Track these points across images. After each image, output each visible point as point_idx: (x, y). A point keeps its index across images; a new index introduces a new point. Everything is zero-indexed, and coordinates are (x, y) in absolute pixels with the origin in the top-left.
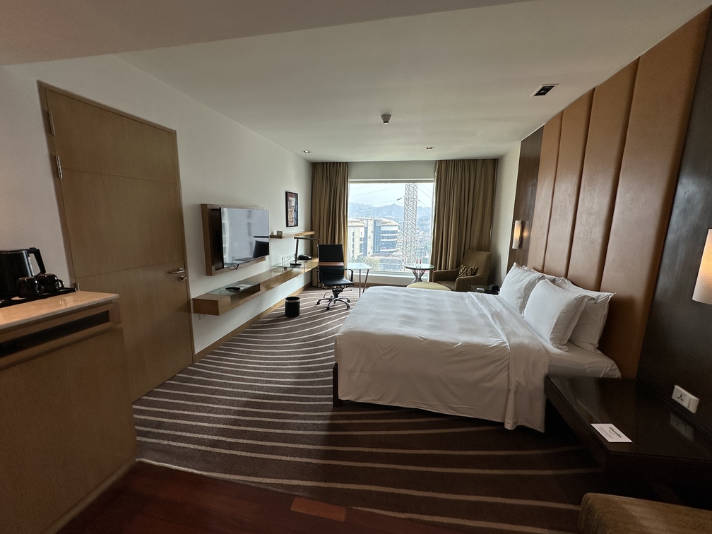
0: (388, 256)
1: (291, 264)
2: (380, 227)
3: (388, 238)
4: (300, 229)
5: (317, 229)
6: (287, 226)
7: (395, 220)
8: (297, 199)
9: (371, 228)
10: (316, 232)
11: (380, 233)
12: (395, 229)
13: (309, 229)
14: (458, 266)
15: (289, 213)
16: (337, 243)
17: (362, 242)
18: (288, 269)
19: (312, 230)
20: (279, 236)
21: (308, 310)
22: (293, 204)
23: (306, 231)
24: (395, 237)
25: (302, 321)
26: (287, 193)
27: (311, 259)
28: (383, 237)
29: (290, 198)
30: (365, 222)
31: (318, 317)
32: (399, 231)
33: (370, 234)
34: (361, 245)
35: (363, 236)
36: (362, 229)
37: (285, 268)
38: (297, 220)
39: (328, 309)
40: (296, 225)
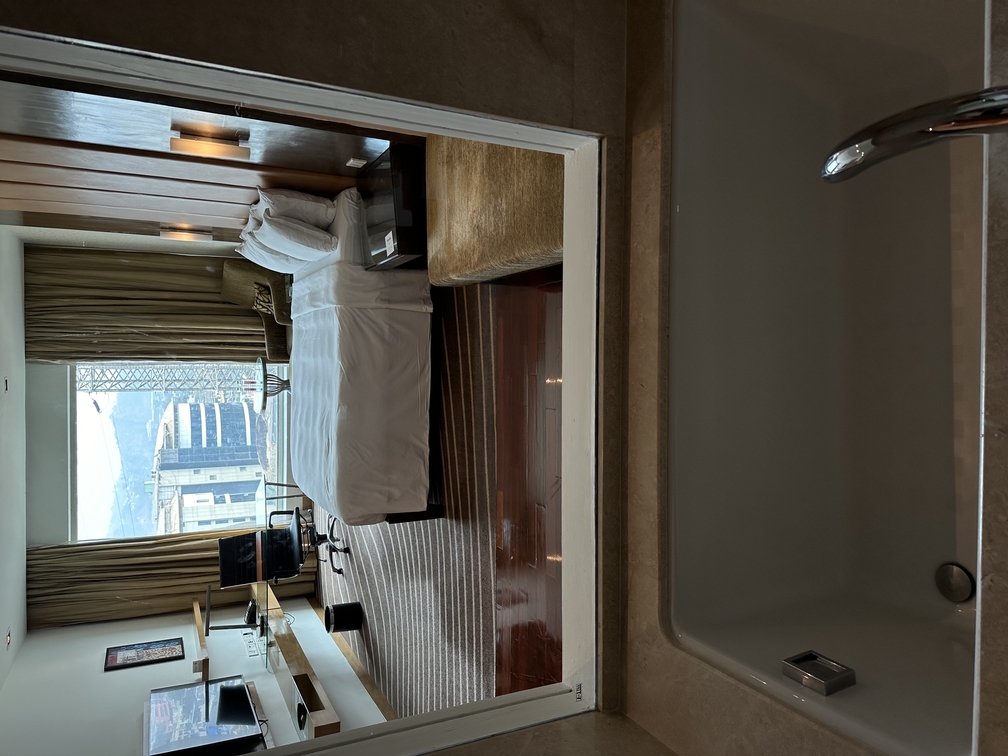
0: (263, 424)
1: (262, 635)
2: (182, 452)
3: (211, 427)
4: (189, 634)
5: (188, 598)
6: (182, 657)
7: (158, 414)
8: (119, 648)
9: (186, 477)
10: (195, 599)
11: (200, 450)
12: (185, 411)
13: (189, 616)
14: (256, 314)
15: (155, 657)
16: (216, 553)
17: (227, 497)
18: (272, 639)
19: (191, 610)
20: (204, 666)
21: (351, 589)
22: (131, 654)
23: (193, 621)
24: (210, 411)
25: (367, 595)
26: (107, 669)
27: (254, 601)
28: (211, 440)
29: (119, 661)
30: (167, 494)
31: (360, 567)
32: (191, 400)
33: (203, 477)
34: (234, 500)
35: (210, 496)
36: (190, 500)
37: (270, 645)
38: (169, 641)
39: (347, 550)
40: (180, 641)
